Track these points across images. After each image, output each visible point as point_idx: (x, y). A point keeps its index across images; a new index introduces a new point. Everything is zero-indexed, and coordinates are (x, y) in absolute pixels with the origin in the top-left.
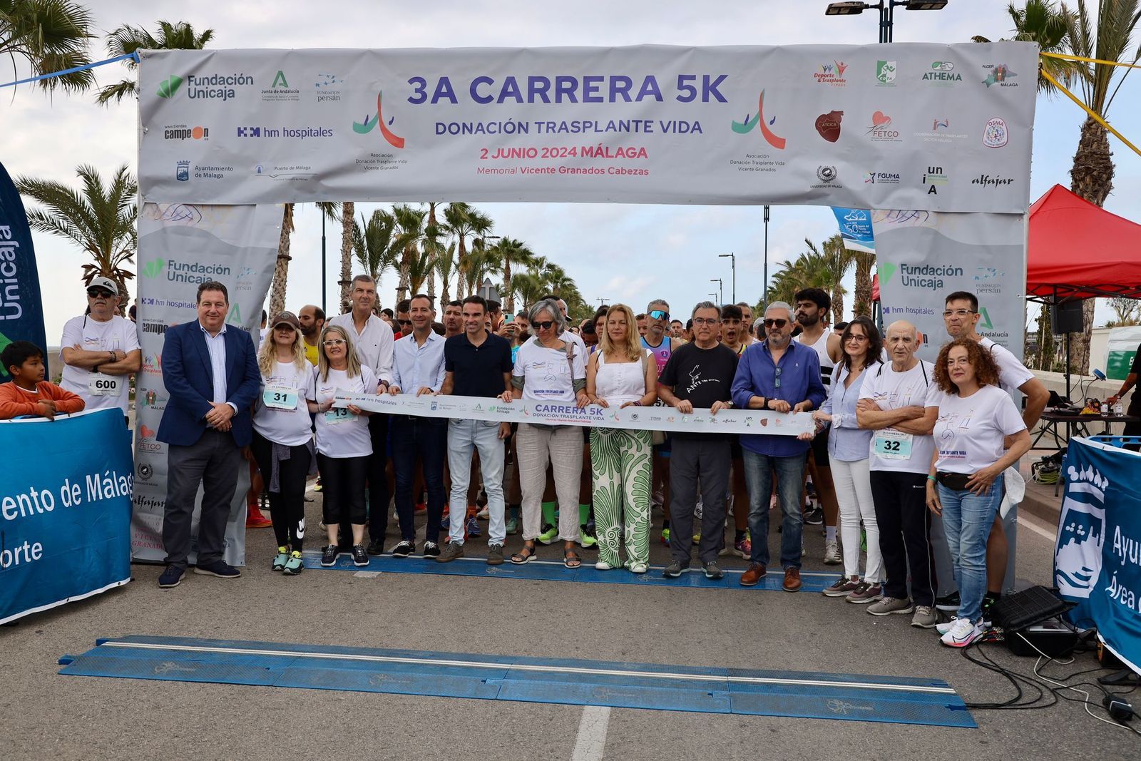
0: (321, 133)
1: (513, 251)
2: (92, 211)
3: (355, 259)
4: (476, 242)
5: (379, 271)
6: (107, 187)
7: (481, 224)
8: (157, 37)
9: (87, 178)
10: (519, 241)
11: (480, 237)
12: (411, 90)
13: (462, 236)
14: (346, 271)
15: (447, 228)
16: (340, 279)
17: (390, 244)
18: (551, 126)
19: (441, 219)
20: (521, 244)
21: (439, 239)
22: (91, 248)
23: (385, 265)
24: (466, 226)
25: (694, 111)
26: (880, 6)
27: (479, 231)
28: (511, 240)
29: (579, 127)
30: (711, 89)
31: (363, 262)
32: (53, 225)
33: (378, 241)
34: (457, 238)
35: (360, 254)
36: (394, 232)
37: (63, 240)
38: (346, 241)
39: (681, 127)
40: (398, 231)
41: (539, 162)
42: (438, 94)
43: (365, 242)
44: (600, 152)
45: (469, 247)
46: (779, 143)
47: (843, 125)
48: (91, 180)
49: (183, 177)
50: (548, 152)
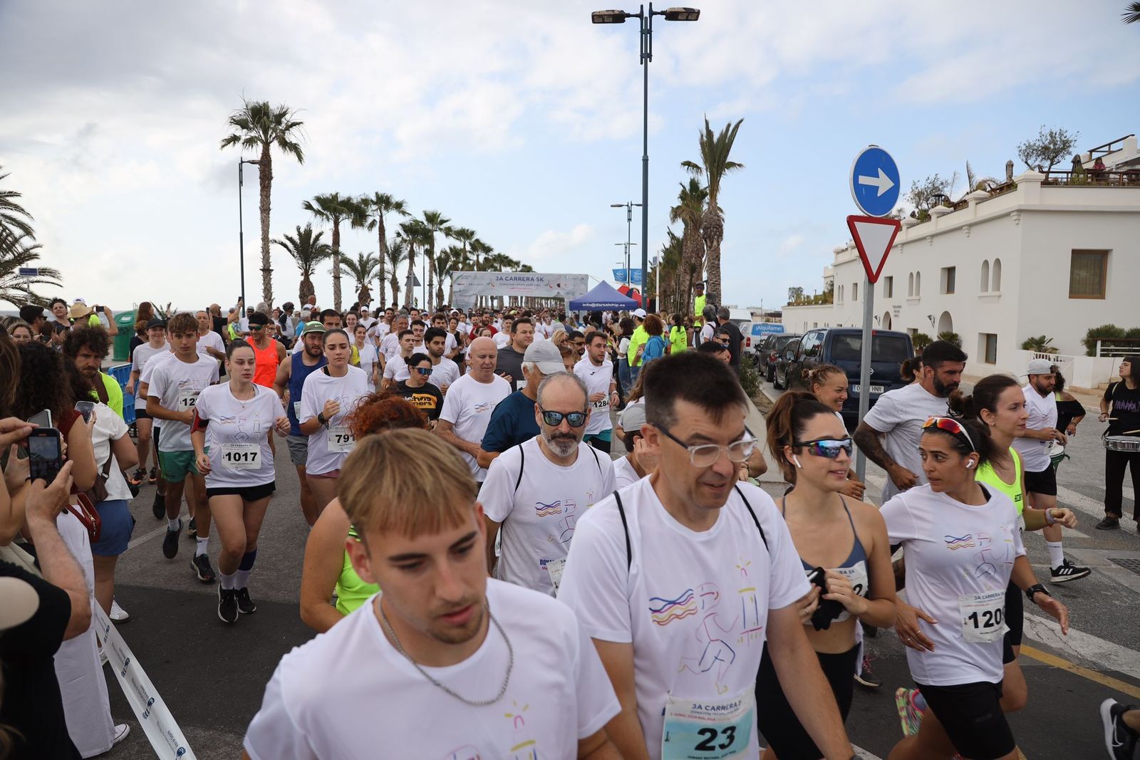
0: (481, 285)
1: (503, 261)
2: (359, 268)
4: (485, 258)
5: (443, 278)
6: (365, 258)
7: (487, 250)
8: (374, 199)
10: (507, 255)
12: (496, 278)
13: (478, 256)
14: (431, 281)
15: (470, 252)
16: (428, 284)
17: (448, 266)
18: (517, 285)
19: (468, 248)
20: (507, 257)
21: (468, 261)
22: (359, 280)
24: (479, 253)
25: (540, 283)
26: (628, 206)
27: (486, 254)
28: (502, 254)
29: (521, 285)
30: (541, 280)
31: (436, 275)
32: (345, 272)
33: (442, 265)
34: (475, 258)
35: (436, 271)
36: (450, 259)
37: (348, 277)
38: (431, 266)
39: (538, 285)
40: (452, 258)
41: (515, 290)
44: (525, 289)
45: (481, 260)
46: (551, 287)
47: (561, 285)
48: (361, 256)
49: (460, 290)
50: (517, 289)
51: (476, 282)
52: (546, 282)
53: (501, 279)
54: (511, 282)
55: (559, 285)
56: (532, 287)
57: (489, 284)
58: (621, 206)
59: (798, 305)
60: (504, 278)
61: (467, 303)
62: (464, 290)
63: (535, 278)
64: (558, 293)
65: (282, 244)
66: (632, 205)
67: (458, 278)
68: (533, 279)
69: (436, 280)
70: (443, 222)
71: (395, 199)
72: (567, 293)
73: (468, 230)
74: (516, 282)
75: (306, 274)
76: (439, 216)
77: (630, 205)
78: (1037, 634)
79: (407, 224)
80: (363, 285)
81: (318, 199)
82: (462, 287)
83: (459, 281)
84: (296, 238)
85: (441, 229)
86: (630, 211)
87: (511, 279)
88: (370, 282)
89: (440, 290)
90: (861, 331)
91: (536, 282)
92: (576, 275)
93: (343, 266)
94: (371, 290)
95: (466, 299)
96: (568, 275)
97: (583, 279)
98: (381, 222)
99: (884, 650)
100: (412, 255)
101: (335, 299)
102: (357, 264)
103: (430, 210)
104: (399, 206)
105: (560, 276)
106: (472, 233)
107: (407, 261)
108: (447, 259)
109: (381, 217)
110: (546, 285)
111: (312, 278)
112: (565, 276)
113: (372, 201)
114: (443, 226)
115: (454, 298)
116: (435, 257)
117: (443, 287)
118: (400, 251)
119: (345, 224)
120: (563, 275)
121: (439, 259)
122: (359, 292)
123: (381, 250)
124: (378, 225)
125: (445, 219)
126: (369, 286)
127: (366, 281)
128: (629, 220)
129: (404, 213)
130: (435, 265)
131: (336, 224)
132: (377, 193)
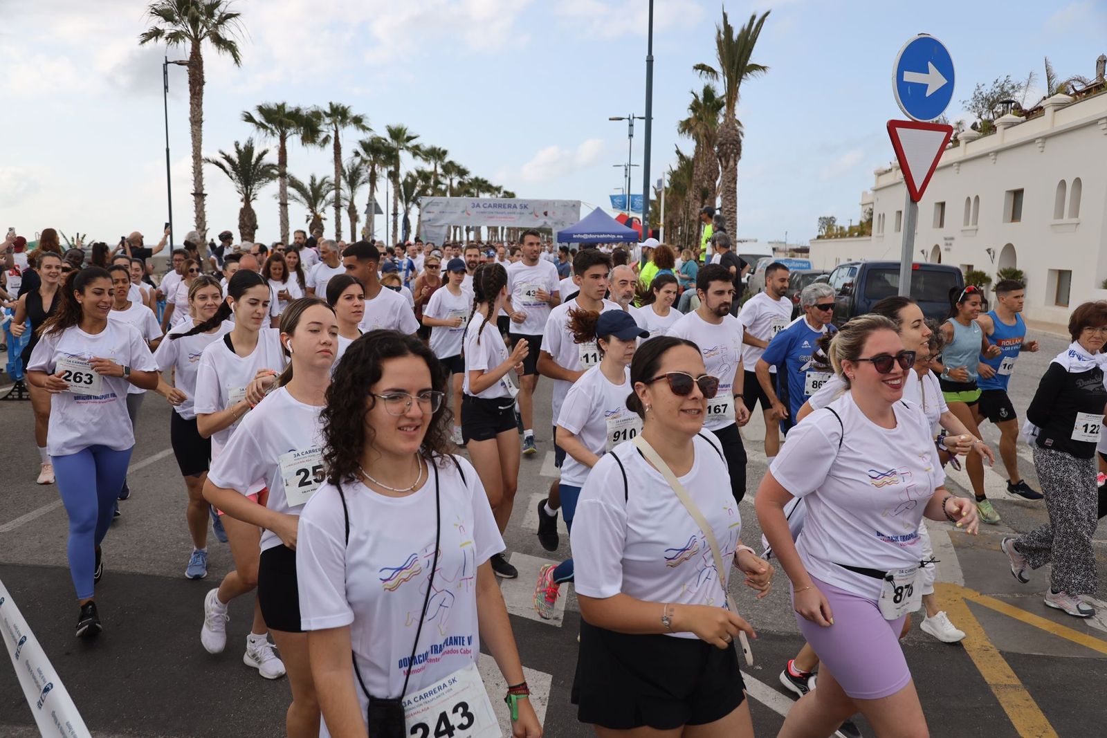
0: (455, 213)
1: (481, 186)
2: (311, 193)
3: (399, 203)
4: (460, 183)
6: (318, 182)
7: (462, 172)
9: (312, 177)
10: (485, 179)
11: (462, 180)
12: (472, 205)
13: (451, 180)
14: (396, 209)
15: (442, 175)
16: (392, 212)
17: (416, 191)
18: (497, 213)
19: (440, 171)
20: (486, 182)
21: (440, 186)
22: (310, 207)
23: (412, 206)
24: (453, 176)
25: (523, 210)
26: (629, 119)
27: (461, 178)
28: (480, 177)
29: (502, 213)
30: (525, 207)
31: (402, 201)
32: (294, 198)
33: (409, 190)
34: (448, 182)
35: (401, 198)
36: (418, 184)
37: (297, 204)
38: (395, 192)
39: (521, 213)
40: (420, 182)
41: (495, 219)
42: (477, 206)
43: (403, 190)
44: (506, 218)
45: (455, 184)
46: (537, 216)
47: (548, 214)
48: (313, 179)
49: (429, 220)
50: (497, 217)
51: (448, 209)
52: (531, 211)
53: (478, 205)
54: (490, 209)
55: (546, 214)
56: (513, 216)
57: (463, 212)
58: (621, 119)
59: (830, 237)
60: (481, 205)
61: (438, 234)
62: (434, 219)
63: (518, 206)
64: (545, 223)
65: (217, 164)
66: (634, 118)
67: (428, 204)
68: (515, 206)
69: (401, 208)
70: (410, 139)
71: (354, 112)
72: (556, 223)
73: (440, 149)
74: (495, 209)
75: (247, 200)
76: (404, 133)
77: (631, 118)
78: (1100, 622)
79: (367, 141)
80: (315, 214)
81: (261, 109)
82: (431, 216)
83: (427, 209)
84: (234, 156)
85: (408, 148)
86: (631, 125)
87: (490, 206)
88: (323, 210)
89: (406, 221)
90: (899, 265)
91: (518, 210)
92: (566, 202)
93: (290, 190)
94: (325, 219)
95: (437, 230)
96: (558, 201)
97: (574, 206)
98: (337, 138)
99: (912, 636)
100: (373, 179)
101: (282, 230)
102: (309, 188)
103: (395, 124)
104: (358, 121)
105: (546, 203)
106: (445, 153)
107: (368, 186)
108: (416, 182)
109: (336, 132)
110: (531, 213)
111: (254, 205)
112: (553, 202)
113: (325, 113)
114: (411, 144)
115: (422, 229)
116: (401, 180)
117: (409, 217)
118: (359, 174)
119: (294, 140)
120: (551, 201)
121: (405, 183)
122: (310, 221)
123: (336, 172)
124: (332, 141)
125: (413, 135)
126: (323, 215)
127: (319, 208)
128: (631, 136)
129: (365, 128)
130: (400, 191)
131: (283, 139)
132: (331, 104)
